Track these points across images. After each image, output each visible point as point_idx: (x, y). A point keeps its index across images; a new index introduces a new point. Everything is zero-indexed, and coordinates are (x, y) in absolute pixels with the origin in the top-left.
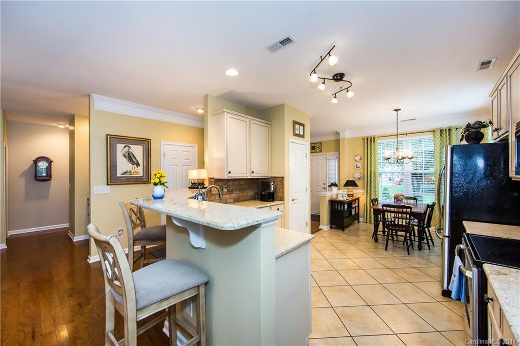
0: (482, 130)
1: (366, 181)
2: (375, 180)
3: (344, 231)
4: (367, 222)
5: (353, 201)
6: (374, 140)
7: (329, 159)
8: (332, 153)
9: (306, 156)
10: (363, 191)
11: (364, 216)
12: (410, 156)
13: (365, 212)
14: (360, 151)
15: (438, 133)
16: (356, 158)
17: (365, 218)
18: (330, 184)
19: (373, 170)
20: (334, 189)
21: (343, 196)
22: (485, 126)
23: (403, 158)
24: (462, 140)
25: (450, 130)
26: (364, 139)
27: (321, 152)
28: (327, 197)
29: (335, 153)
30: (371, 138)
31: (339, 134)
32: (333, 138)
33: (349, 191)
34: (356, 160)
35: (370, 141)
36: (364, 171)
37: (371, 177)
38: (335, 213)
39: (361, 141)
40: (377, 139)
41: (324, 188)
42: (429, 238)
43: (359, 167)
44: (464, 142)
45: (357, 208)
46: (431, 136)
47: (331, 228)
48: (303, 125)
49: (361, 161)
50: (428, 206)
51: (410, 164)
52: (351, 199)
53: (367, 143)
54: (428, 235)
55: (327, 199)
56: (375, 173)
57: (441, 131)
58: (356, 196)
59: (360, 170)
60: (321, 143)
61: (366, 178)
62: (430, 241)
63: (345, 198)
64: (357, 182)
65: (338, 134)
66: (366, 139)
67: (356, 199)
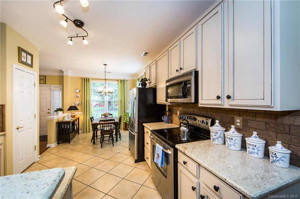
1: (83, 107)
2: (89, 105)
3: (69, 143)
4: (84, 133)
5: (75, 120)
6: (89, 80)
7: (53, 90)
8: (57, 86)
9: (35, 85)
10: (82, 113)
11: (82, 129)
13: (83, 126)
14: (79, 86)
15: (120, 81)
16: (76, 91)
17: (83, 130)
18: (56, 109)
19: (88, 99)
20: (60, 113)
21: (68, 118)
22: (147, 80)
25: (124, 81)
26: (82, 79)
27: (45, 83)
28: (54, 120)
29: (59, 86)
30: (87, 79)
31: (63, 72)
32: (57, 74)
33: (72, 114)
34: (76, 92)
35: (86, 81)
36: (82, 99)
37: (86, 103)
38: (61, 131)
39: (80, 80)
40: (90, 80)
41: (48, 113)
43: (78, 97)
44: (140, 86)
45: (77, 125)
46: (116, 82)
47: (58, 143)
49: (80, 93)
52: (74, 119)
53: (84, 82)
55: (55, 121)
56: (89, 101)
58: (77, 116)
59: (79, 99)
60: (45, 77)
61: (83, 104)
63: (70, 119)
64: (78, 107)
66: (83, 79)
67: (77, 119)
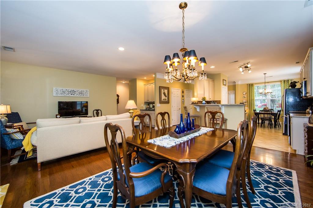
0: (296, 84)
1: (249, 103)
2: (253, 103)
10: (247, 108)
12: (270, 92)
14: (246, 90)
15: (283, 82)
16: (244, 93)
19: (252, 98)
22: (297, 83)
23: (268, 93)
24: (289, 87)
25: (288, 81)
26: (247, 85)
29: (233, 91)
30: (251, 84)
32: (232, 84)
35: (250, 86)
36: (248, 99)
37: (251, 101)
40: (254, 84)
42: (279, 124)
43: (245, 97)
46: (279, 83)
48: (226, 81)
49: (246, 95)
50: (278, 111)
51: (270, 96)
53: (249, 87)
54: (278, 122)
56: (253, 100)
57: (284, 81)
59: (246, 99)
61: (249, 102)
62: (279, 125)
65: (235, 82)
